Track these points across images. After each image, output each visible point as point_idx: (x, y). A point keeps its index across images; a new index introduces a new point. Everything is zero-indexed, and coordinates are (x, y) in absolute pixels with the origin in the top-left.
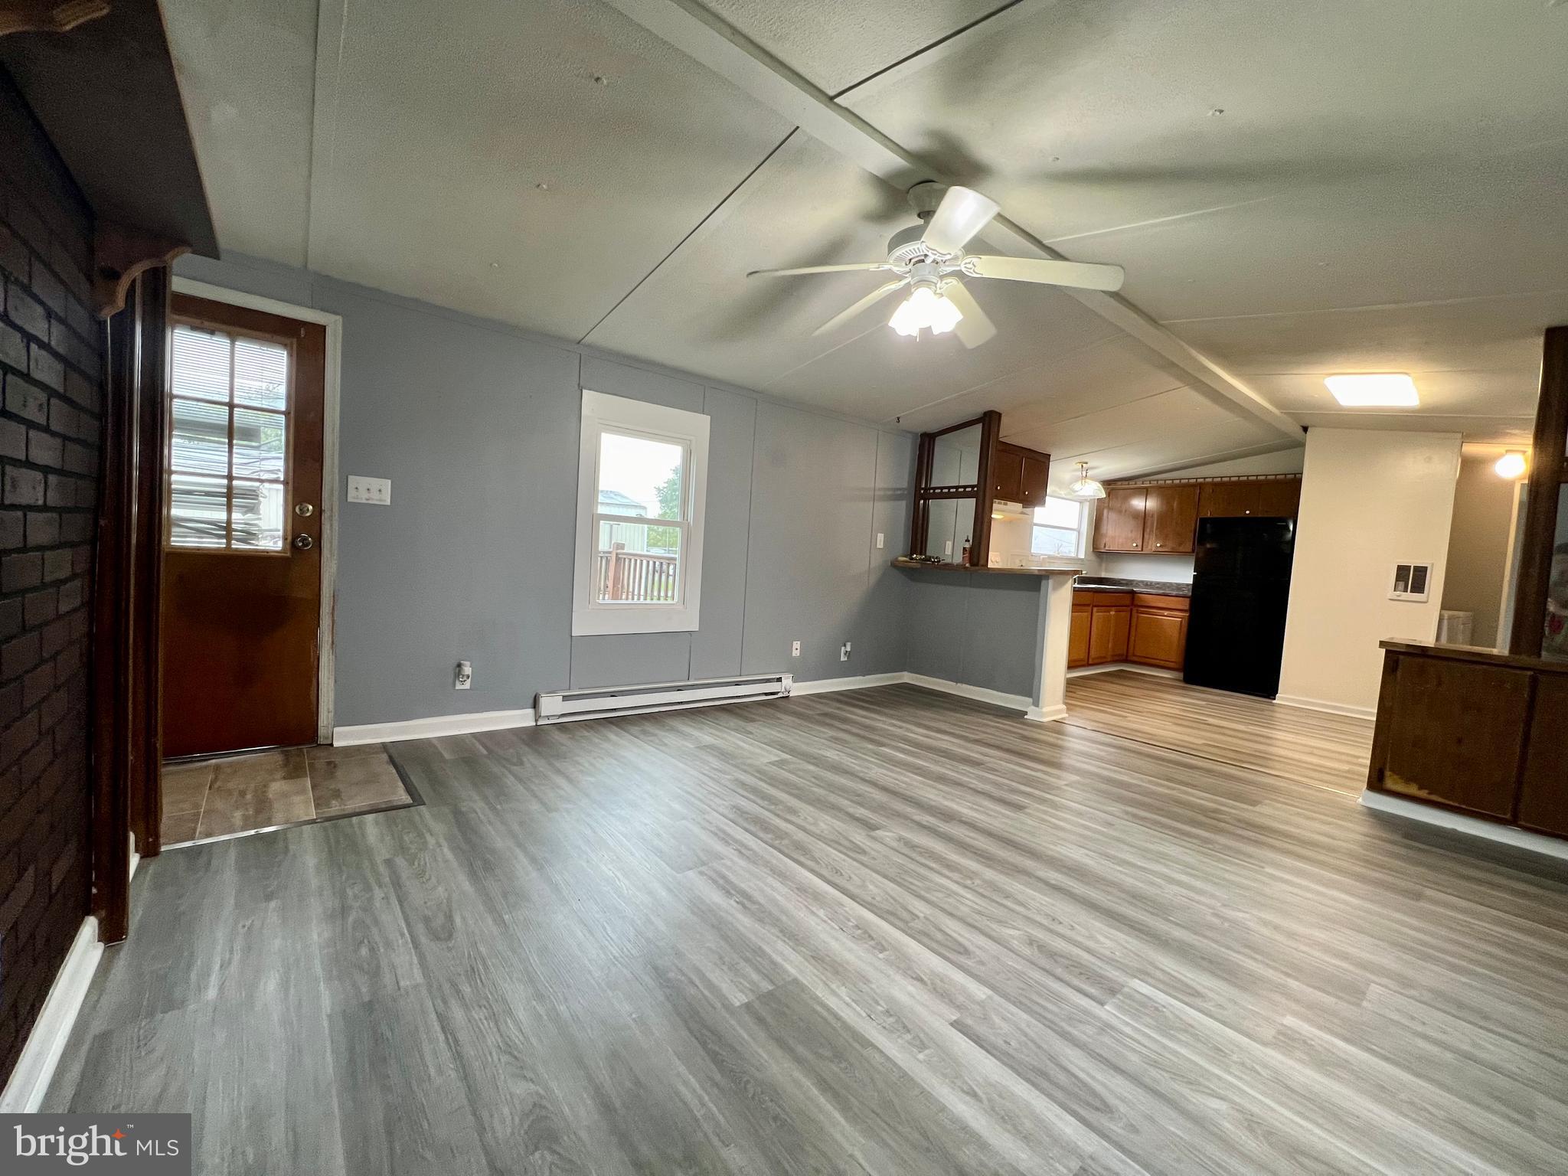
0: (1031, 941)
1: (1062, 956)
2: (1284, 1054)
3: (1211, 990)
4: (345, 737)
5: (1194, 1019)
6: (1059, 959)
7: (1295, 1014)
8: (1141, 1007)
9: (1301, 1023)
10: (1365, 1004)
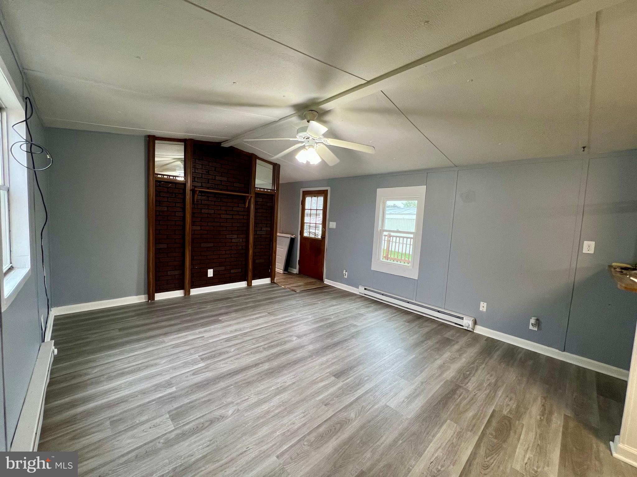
0: (227, 352)
1: (218, 356)
2: (166, 380)
3: (194, 378)
4: (327, 282)
5: (185, 369)
6: (218, 355)
7: (175, 392)
8: (195, 362)
9: (172, 391)
10: (168, 416)
